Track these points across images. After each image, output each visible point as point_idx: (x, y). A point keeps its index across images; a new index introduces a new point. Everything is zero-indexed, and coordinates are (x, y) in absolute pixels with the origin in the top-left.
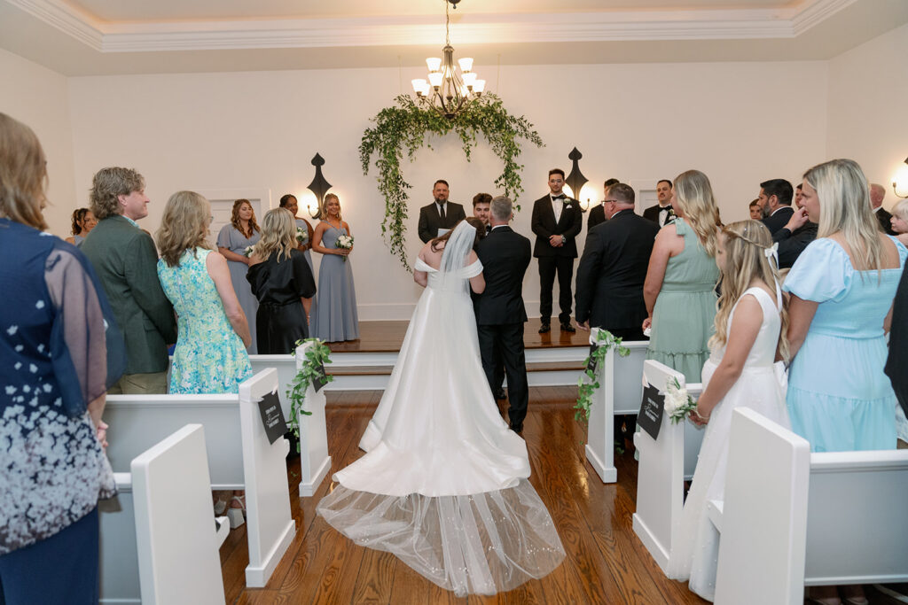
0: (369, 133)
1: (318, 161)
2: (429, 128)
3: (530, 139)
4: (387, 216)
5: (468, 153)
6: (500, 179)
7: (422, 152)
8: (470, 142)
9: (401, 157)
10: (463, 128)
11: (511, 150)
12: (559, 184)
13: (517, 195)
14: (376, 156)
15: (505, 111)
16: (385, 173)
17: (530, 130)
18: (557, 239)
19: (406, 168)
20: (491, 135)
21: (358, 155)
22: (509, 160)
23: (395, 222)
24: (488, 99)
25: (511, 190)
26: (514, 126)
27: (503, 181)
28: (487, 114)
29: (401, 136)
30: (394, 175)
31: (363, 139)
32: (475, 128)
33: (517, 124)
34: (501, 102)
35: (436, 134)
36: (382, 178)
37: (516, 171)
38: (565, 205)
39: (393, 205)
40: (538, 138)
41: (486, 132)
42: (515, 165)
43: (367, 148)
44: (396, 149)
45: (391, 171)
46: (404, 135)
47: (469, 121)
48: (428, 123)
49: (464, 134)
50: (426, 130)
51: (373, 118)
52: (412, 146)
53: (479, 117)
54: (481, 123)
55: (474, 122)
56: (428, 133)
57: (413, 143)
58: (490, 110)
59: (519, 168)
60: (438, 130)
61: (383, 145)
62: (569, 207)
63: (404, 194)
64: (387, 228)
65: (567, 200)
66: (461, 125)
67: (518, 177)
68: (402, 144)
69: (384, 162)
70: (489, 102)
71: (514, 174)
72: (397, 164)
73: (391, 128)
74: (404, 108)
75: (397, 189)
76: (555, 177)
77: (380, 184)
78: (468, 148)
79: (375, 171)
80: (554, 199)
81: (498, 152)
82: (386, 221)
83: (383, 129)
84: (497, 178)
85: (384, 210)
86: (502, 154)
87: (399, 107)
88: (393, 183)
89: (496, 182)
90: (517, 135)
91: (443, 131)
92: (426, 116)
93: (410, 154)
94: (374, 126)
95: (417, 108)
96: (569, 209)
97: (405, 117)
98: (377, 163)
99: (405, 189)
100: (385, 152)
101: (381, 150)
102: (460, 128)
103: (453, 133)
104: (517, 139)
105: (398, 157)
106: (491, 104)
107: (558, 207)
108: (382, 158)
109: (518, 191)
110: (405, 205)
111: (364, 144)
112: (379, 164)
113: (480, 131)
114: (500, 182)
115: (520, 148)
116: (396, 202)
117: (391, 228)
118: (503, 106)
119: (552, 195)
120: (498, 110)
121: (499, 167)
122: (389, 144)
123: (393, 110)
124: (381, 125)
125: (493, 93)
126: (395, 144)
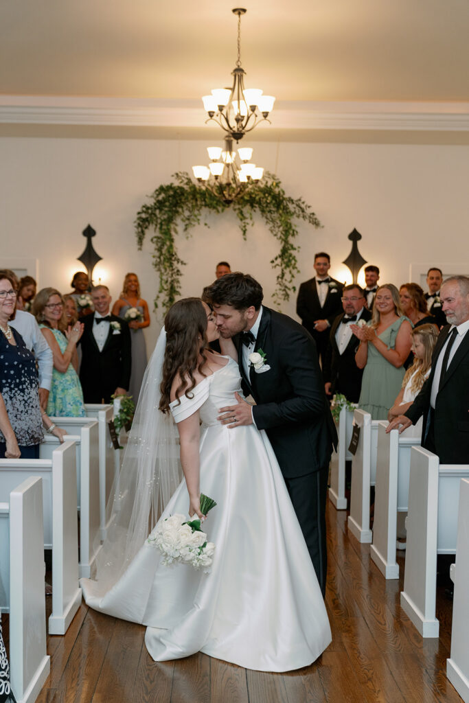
0: (146, 209)
1: (89, 232)
2: (206, 205)
3: (307, 221)
4: (160, 292)
5: (244, 232)
6: (276, 259)
7: (198, 230)
8: (247, 221)
9: (176, 232)
10: (240, 206)
11: (288, 231)
12: (325, 267)
13: (293, 276)
14: (151, 232)
15: (283, 192)
16: (160, 250)
17: (308, 211)
18: (321, 324)
19: (181, 245)
20: (269, 215)
21: (133, 230)
22: (286, 242)
23: (167, 298)
24: (267, 179)
25: (287, 271)
26: (291, 207)
27: (279, 260)
28: (264, 194)
29: (177, 212)
30: (169, 252)
31: (139, 213)
32: (252, 206)
33: (294, 206)
34: (280, 182)
35: (213, 211)
36: (157, 254)
37: (292, 252)
38: (330, 289)
39: (167, 282)
40: (316, 219)
41: (263, 211)
42: (292, 246)
43: (143, 223)
44: (172, 226)
45: (166, 247)
46: (180, 210)
47: (247, 201)
48: (205, 200)
49: (241, 213)
50: (203, 207)
51: (150, 195)
52: (187, 222)
53: (257, 198)
54: (259, 203)
55: (252, 202)
56: (205, 211)
57: (188, 219)
58: (268, 191)
59: (295, 249)
60: (214, 208)
61: (159, 221)
62: (334, 291)
63: (178, 271)
64: (160, 304)
65: (333, 284)
66: (239, 204)
67: (294, 258)
68: (178, 220)
69: (158, 238)
70: (267, 182)
71: (291, 255)
72: (172, 240)
73: (167, 204)
74: (182, 185)
75: (171, 265)
76: (320, 260)
77: (155, 259)
78: (245, 226)
79: (150, 247)
80: (320, 282)
81: (275, 233)
82: (158, 297)
83: (160, 205)
84: (273, 258)
85: (158, 287)
86: (279, 234)
87: (176, 183)
88: (167, 258)
89: (272, 262)
90: (295, 216)
91: (220, 209)
92: (203, 194)
93: (186, 229)
94: (151, 202)
95: (194, 186)
96: (334, 293)
97: (183, 194)
98: (152, 240)
99: (179, 266)
100: (161, 228)
101: (156, 225)
102: (237, 207)
103: (230, 212)
104: (294, 221)
105: (173, 233)
106: (269, 185)
107: (322, 291)
108: (158, 234)
109: (294, 272)
110: (178, 282)
111: (139, 218)
112: (155, 240)
113: (258, 209)
114: (276, 262)
115: (297, 229)
116: (170, 280)
117: (164, 304)
118: (282, 186)
119: (318, 279)
120: (277, 190)
121: (276, 248)
122: (165, 220)
123: (170, 187)
124: (158, 201)
125: (272, 172)
126: (170, 220)
